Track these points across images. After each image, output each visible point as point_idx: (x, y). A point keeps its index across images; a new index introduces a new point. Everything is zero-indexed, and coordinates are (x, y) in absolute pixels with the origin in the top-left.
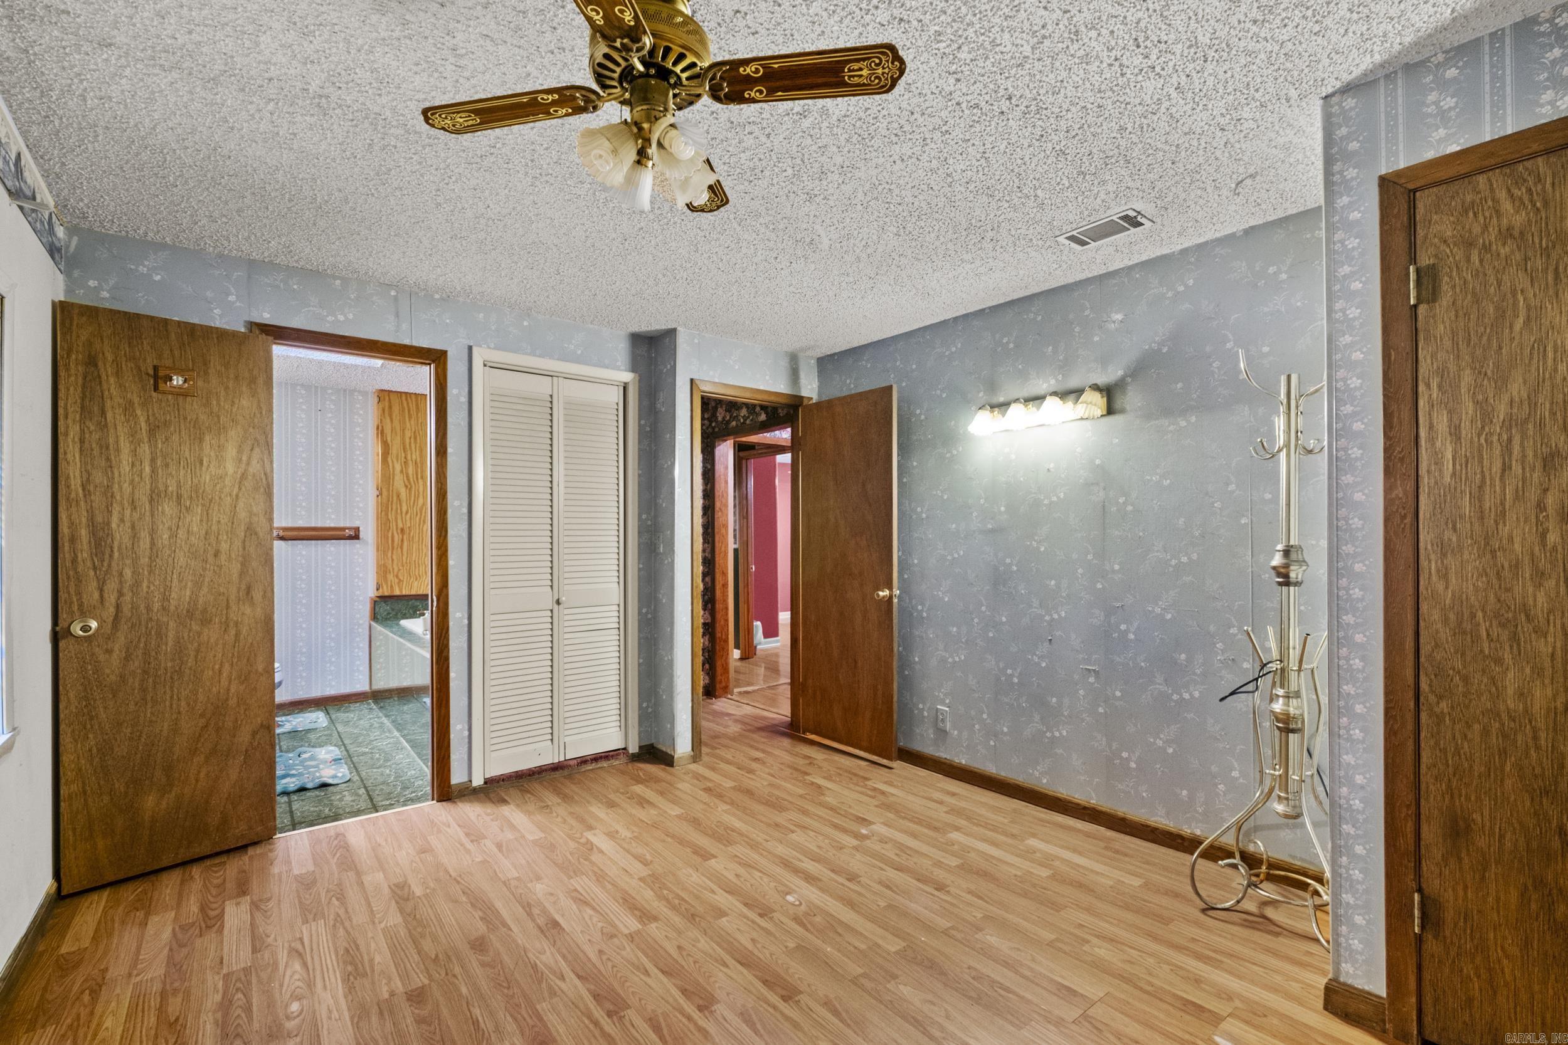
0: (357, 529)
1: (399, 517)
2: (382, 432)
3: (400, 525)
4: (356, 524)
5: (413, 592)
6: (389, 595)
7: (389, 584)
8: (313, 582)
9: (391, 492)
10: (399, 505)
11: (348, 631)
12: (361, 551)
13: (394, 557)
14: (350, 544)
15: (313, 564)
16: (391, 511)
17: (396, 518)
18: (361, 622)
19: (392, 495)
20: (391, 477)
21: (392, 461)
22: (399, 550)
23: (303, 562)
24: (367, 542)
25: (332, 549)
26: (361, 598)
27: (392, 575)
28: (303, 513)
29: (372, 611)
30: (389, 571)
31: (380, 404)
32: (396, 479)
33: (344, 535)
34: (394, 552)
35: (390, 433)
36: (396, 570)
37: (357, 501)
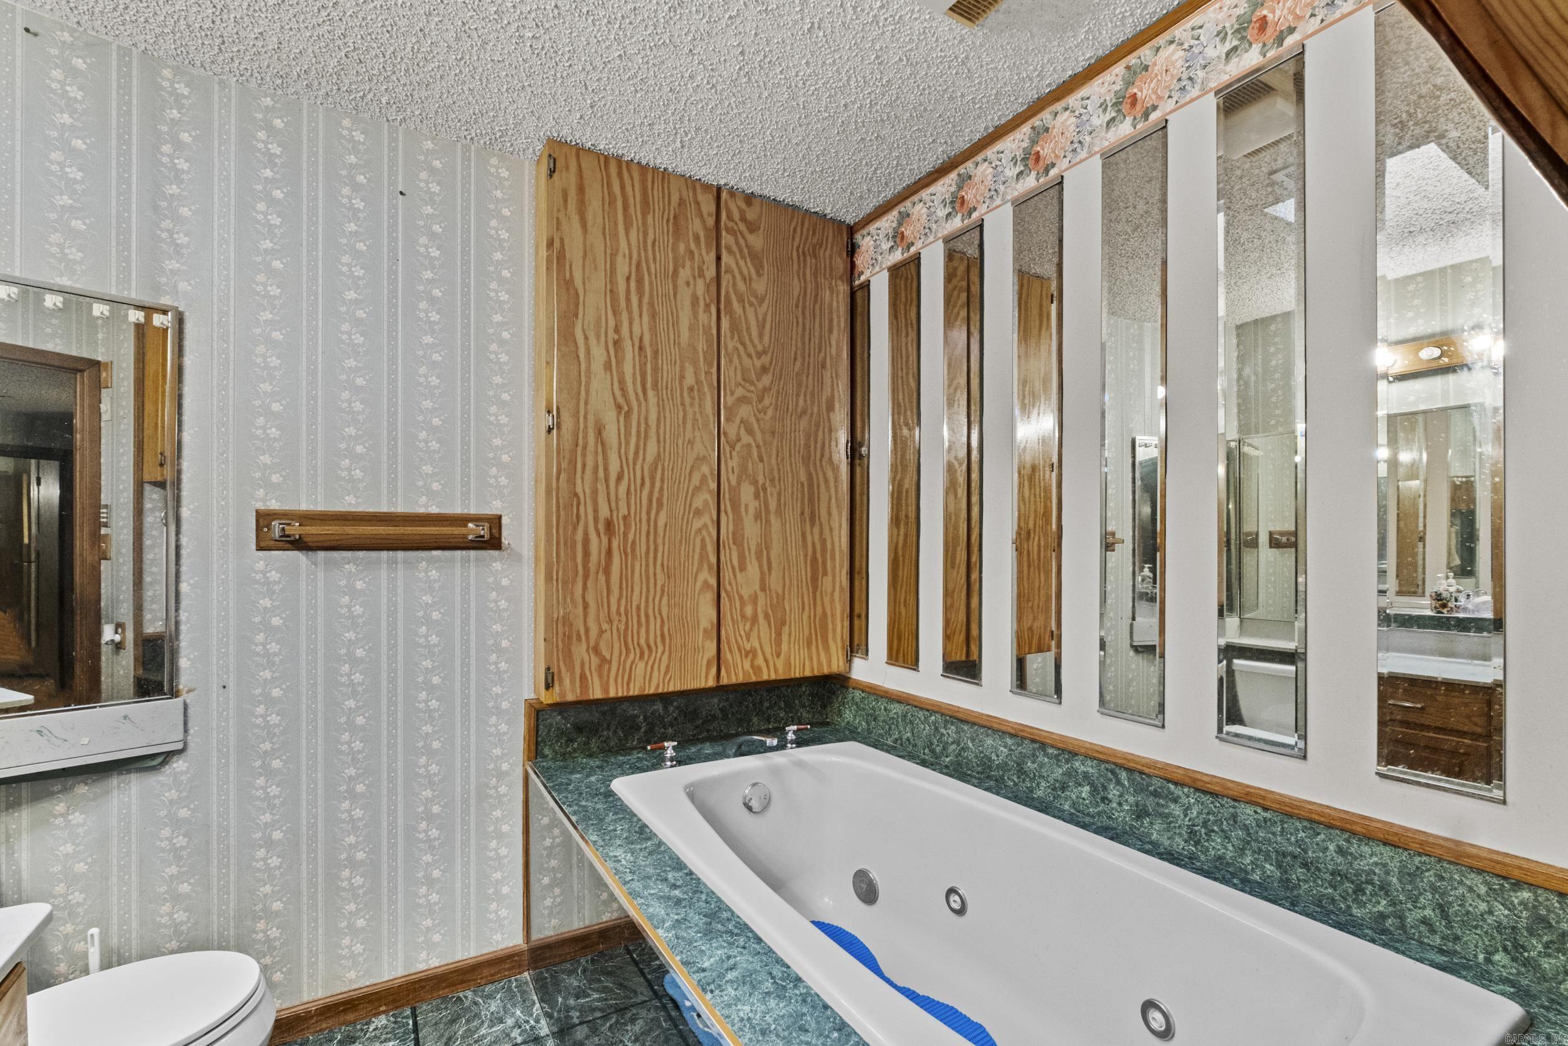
0: (495, 522)
1: (601, 487)
2: (561, 257)
3: (604, 511)
4: (493, 507)
5: (634, 691)
6: (580, 699)
7: (578, 671)
8: (384, 666)
9: (581, 419)
10: (600, 458)
11: (473, 794)
12: (505, 582)
13: (590, 598)
14: (477, 560)
15: (384, 617)
16: (583, 472)
17: (595, 492)
18: (505, 767)
19: (586, 427)
20: (583, 378)
21: (586, 338)
22: (602, 577)
23: (358, 609)
24: (519, 558)
25: (434, 574)
26: (505, 705)
27: (584, 646)
28: (358, 473)
29: (529, 745)
30: (578, 635)
31: (556, 175)
32: (595, 385)
33: (465, 536)
34: (590, 584)
35: (581, 262)
36: (594, 633)
37: (497, 446)
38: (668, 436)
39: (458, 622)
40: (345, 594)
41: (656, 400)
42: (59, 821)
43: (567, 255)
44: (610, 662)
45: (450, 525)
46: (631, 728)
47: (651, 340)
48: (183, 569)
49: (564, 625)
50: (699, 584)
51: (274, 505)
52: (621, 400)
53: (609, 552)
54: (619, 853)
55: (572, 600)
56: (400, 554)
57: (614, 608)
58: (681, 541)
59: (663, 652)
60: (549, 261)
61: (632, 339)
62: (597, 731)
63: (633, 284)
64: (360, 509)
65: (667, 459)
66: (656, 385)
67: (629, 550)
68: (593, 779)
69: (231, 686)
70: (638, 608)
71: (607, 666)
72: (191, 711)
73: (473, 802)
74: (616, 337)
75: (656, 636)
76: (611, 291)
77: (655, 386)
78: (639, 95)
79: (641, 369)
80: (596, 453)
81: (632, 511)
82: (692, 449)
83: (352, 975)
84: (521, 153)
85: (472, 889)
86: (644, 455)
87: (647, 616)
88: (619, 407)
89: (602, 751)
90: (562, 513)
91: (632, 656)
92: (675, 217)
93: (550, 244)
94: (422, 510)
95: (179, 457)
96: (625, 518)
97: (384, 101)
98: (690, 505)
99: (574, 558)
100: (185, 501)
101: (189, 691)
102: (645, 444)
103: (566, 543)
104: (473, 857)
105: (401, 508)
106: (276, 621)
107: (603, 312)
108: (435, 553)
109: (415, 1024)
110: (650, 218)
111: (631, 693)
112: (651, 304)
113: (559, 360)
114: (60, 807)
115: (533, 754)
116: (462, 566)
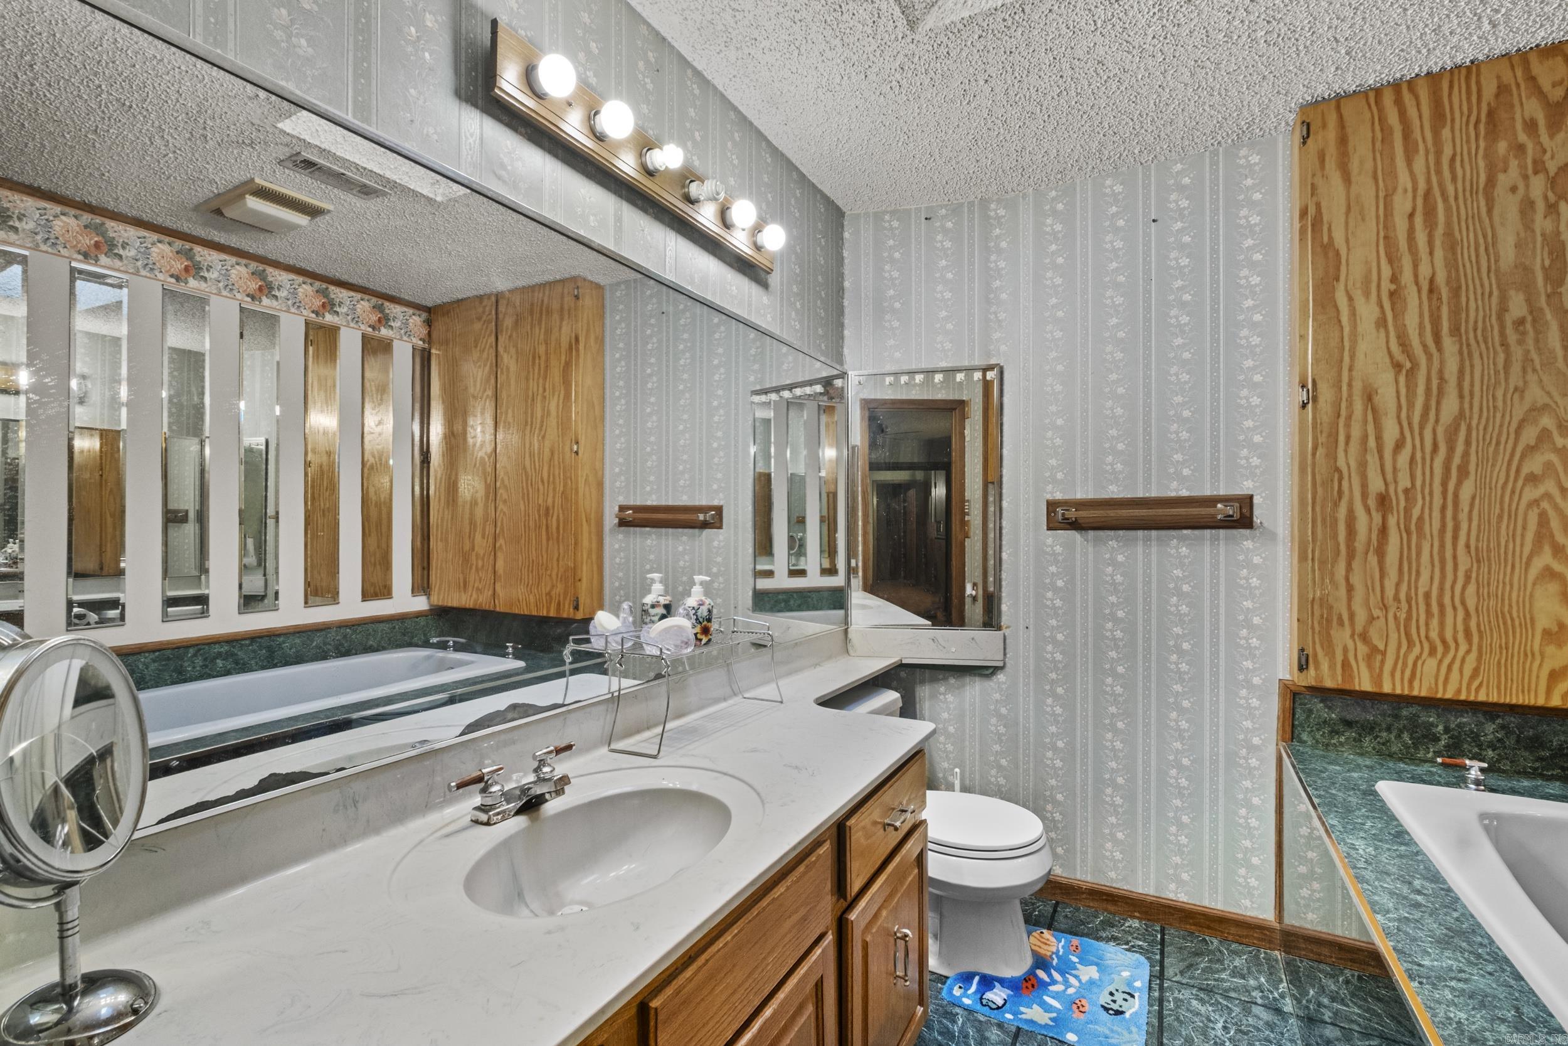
0: (1247, 502)
1: (1372, 460)
2: (1317, 223)
3: (1376, 485)
4: (1245, 487)
5: (1421, 690)
6: (1340, 687)
7: (1339, 658)
8: (1140, 628)
9: (1345, 388)
10: (1371, 428)
11: (1222, 758)
12: (1257, 560)
13: (1356, 580)
14: (1227, 539)
15: (1140, 586)
16: (1347, 443)
17: (1363, 465)
18: (1256, 741)
19: (1350, 395)
20: (1347, 344)
21: (1350, 299)
22: (1373, 559)
23: (1119, 578)
24: (1272, 536)
25: (1184, 550)
26: (1256, 680)
27: (1348, 631)
28: (1119, 467)
29: (1283, 726)
30: (1340, 619)
31: (1310, 141)
32: (1362, 347)
33: (1214, 516)
34: (1356, 565)
35: (1343, 220)
36: (1361, 617)
37: (1248, 428)
38: (1477, 388)
39: (1207, 595)
40: (1109, 565)
41: (1456, 348)
42: (942, 697)
43: (1325, 219)
44: (1384, 653)
45: (1200, 506)
46: (1425, 737)
47: (1449, 277)
48: (1004, 543)
49: (1321, 606)
50: (1533, 572)
51: (1059, 496)
52: (1399, 356)
53: (1383, 530)
54: (1360, 844)
55: (1332, 581)
56: (1154, 533)
57: (1390, 592)
58: (1500, 517)
59: (1468, 652)
60: (1303, 231)
61: (1417, 283)
62: (1372, 729)
63: (1419, 220)
64: (1121, 496)
65: (1476, 416)
66: (1458, 329)
67: (1413, 527)
68: (1355, 775)
69: (1031, 627)
70: (1427, 596)
71: (1379, 657)
72: (1008, 641)
73: (1222, 765)
74: (1393, 287)
75: (1455, 631)
76: (1386, 237)
77: (1455, 331)
78: (1409, 12)
79: (1431, 316)
80: (1365, 422)
81: (1418, 483)
82: (1522, 398)
83: (1113, 875)
84: (1273, 132)
85: (1220, 846)
86: (1437, 415)
87: (1441, 606)
88: (1397, 366)
89: (1379, 753)
90: (1320, 490)
91: (1416, 650)
92: (1491, 114)
93: (1304, 213)
94: (1173, 494)
95: (1001, 466)
96: (1406, 491)
97: (1136, 151)
98: (1518, 471)
99: (1335, 536)
100: (1005, 497)
101: (1007, 627)
102: (1438, 403)
103: (1324, 521)
104: (1221, 817)
105: (1154, 493)
106: (1060, 583)
107: (1374, 264)
108: (1185, 532)
109: (1163, 939)
110: (1446, 133)
111: (1415, 693)
112: (1449, 234)
113: (1314, 331)
114: (942, 689)
115: (1288, 736)
116: (1212, 544)
